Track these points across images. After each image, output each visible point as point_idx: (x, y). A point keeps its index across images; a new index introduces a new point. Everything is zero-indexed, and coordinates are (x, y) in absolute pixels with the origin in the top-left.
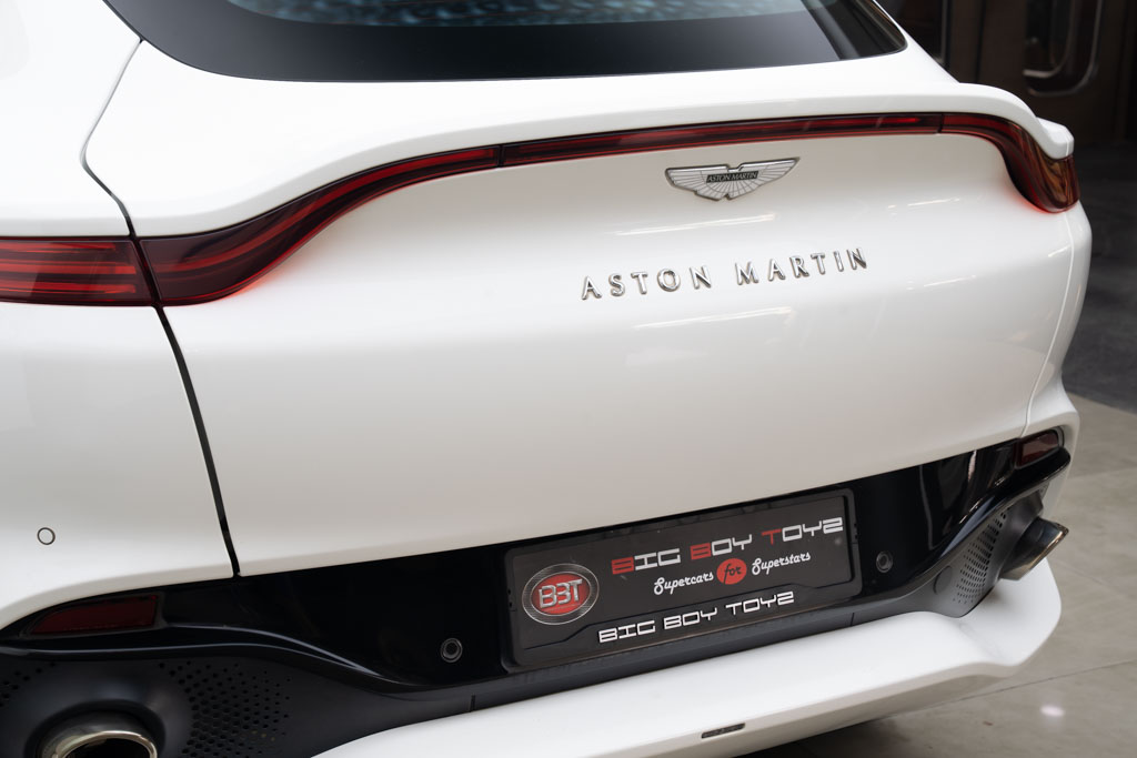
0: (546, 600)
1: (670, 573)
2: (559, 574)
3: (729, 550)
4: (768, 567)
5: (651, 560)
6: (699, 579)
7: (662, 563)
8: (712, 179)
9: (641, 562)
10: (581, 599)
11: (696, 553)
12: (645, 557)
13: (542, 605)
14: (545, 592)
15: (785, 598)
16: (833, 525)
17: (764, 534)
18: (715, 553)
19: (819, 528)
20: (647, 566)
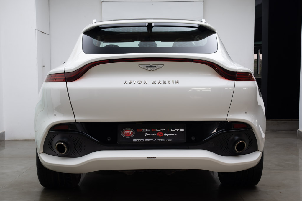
0: (125, 134)
1: (148, 133)
2: (128, 130)
3: (160, 131)
4: (168, 135)
5: (145, 130)
6: (153, 134)
7: (147, 131)
8: (147, 67)
9: (143, 130)
10: (131, 134)
11: (153, 130)
12: (144, 129)
13: (124, 134)
14: (125, 132)
15: (170, 140)
16: (182, 130)
17: (167, 129)
18: (157, 131)
19: (179, 130)
20: (144, 131)
